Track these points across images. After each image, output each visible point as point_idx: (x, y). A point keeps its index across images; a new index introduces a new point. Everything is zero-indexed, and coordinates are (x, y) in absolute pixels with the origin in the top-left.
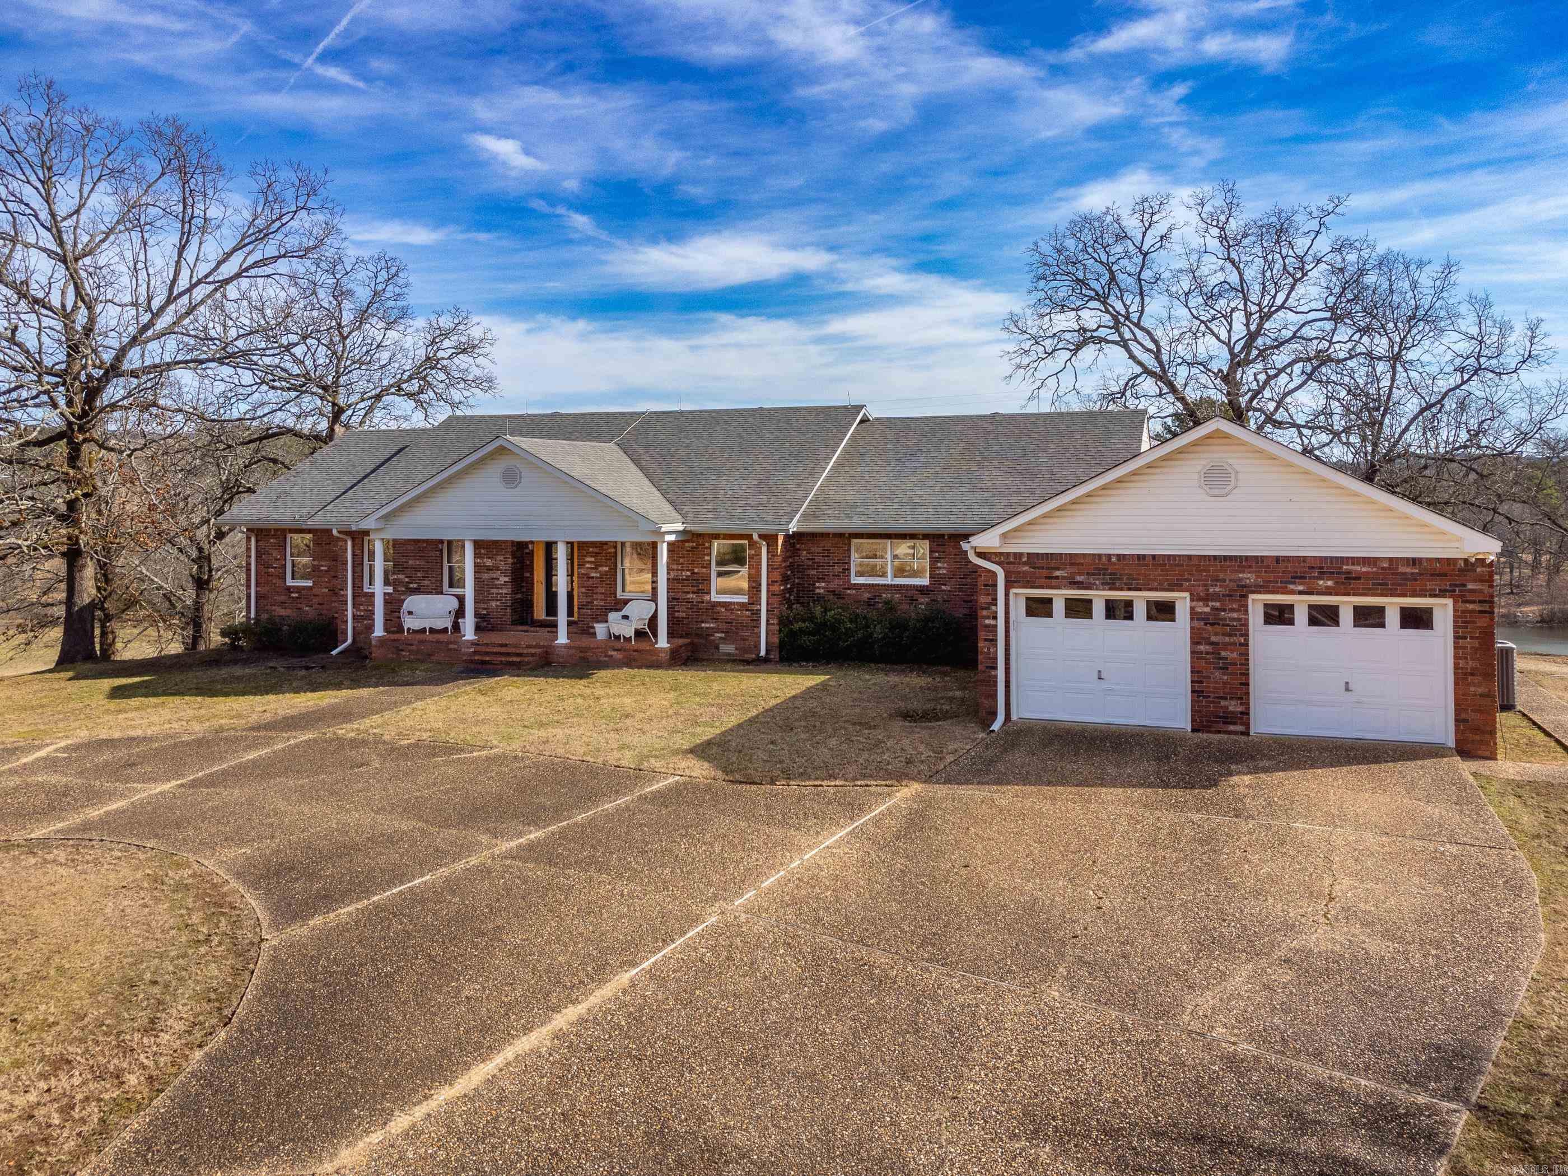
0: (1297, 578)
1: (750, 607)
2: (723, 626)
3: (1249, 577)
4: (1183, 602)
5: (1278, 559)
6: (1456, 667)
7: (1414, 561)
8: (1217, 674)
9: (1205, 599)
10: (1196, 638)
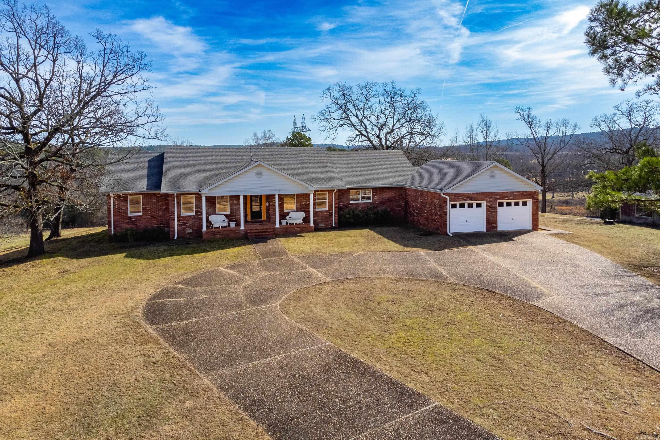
0: (506, 196)
1: (329, 212)
2: (320, 218)
3: (497, 197)
4: (484, 204)
5: (503, 193)
6: (532, 213)
7: (526, 192)
8: (491, 218)
9: (489, 202)
10: (488, 210)
